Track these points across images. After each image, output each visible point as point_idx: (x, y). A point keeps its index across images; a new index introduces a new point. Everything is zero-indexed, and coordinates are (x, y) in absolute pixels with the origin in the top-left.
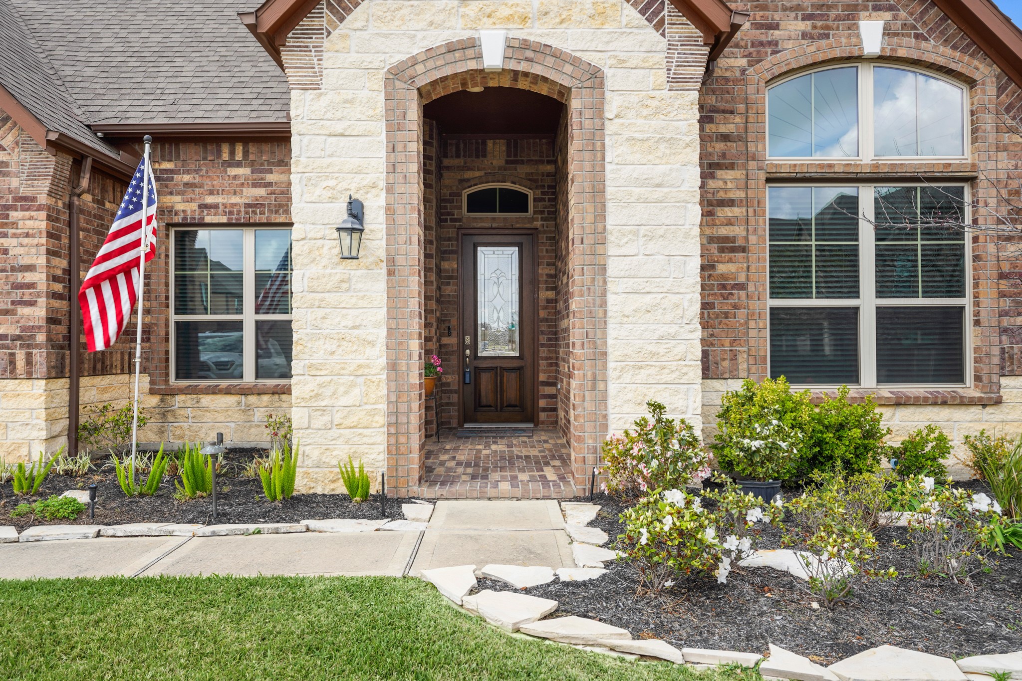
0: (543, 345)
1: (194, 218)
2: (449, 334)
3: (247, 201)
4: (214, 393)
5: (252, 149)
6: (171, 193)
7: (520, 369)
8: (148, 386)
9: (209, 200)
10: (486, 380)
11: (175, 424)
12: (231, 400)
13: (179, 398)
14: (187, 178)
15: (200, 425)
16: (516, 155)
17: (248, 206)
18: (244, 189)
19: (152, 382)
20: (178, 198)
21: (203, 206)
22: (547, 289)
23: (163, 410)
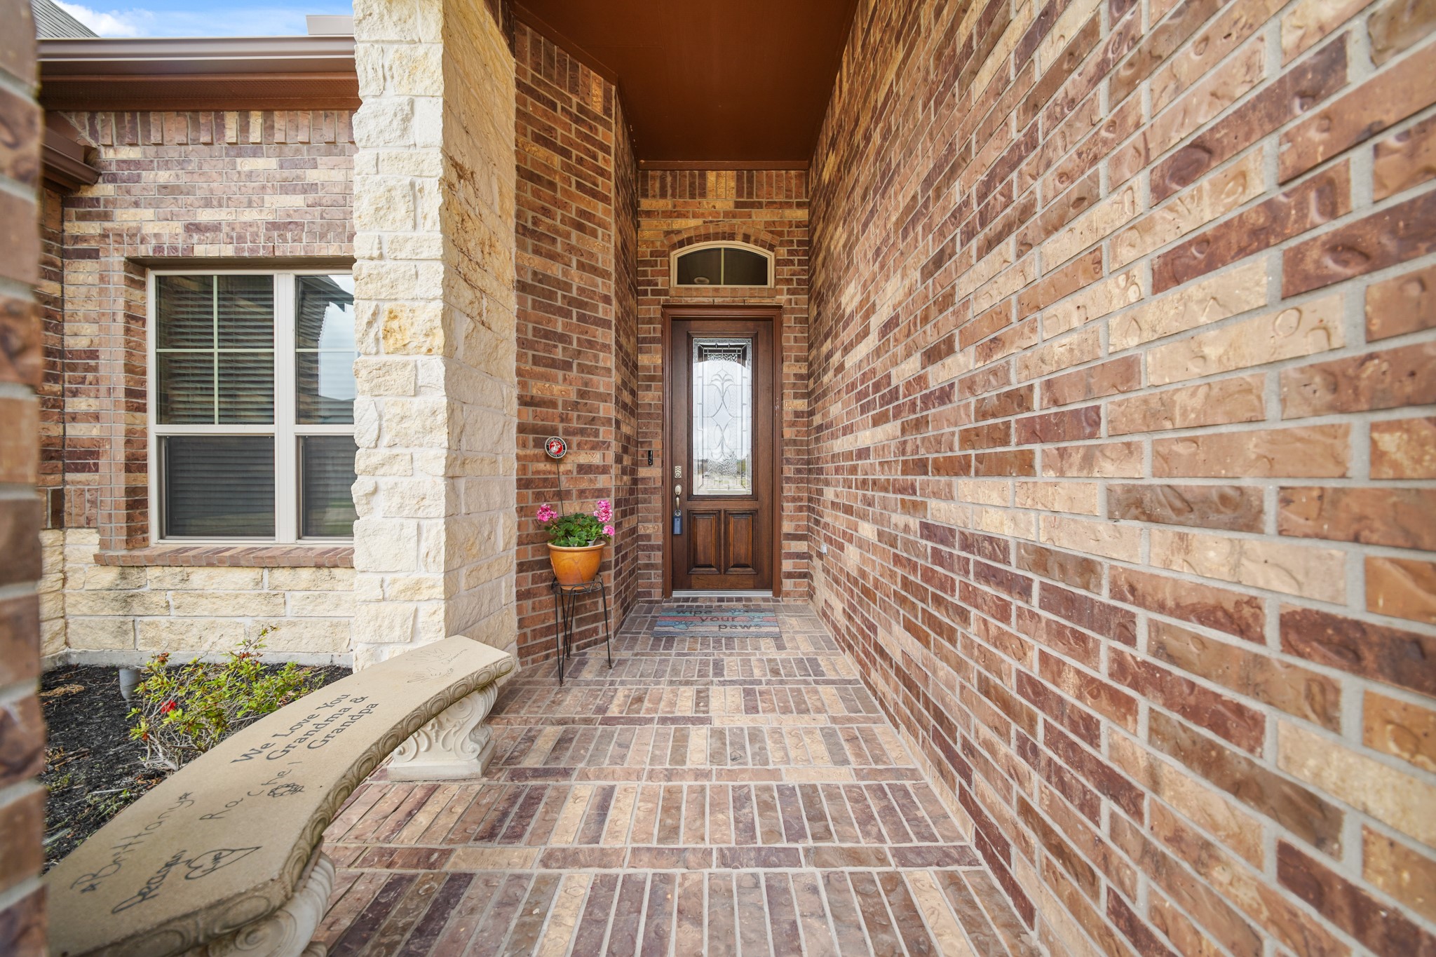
0: (788, 480)
1: (176, 249)
2: (650, 463)
3: (270, 218)
4: (210, 565)
5: (280, 120)
6: (136, 204)
7: (753, 513)
8: (96, 549)
9: (205, 216)
10: (704, 528)
11: (146, 619)
12: (244, 576)
13: (152, 573)
14: (164, 176)
15: (188, 621)
16: (750, 194)
17: (273, 226)
18: (266, 197)
19: (103, 544)
20: (148, 213)
21: (193, 228)
22: (796, 396)
23: (123, 594)
